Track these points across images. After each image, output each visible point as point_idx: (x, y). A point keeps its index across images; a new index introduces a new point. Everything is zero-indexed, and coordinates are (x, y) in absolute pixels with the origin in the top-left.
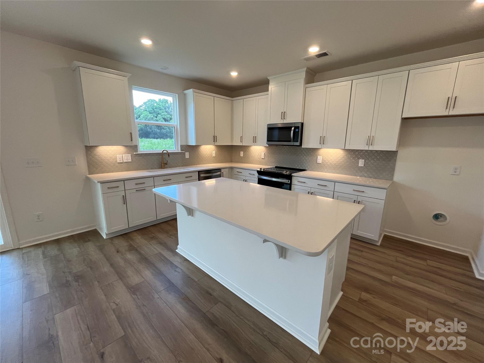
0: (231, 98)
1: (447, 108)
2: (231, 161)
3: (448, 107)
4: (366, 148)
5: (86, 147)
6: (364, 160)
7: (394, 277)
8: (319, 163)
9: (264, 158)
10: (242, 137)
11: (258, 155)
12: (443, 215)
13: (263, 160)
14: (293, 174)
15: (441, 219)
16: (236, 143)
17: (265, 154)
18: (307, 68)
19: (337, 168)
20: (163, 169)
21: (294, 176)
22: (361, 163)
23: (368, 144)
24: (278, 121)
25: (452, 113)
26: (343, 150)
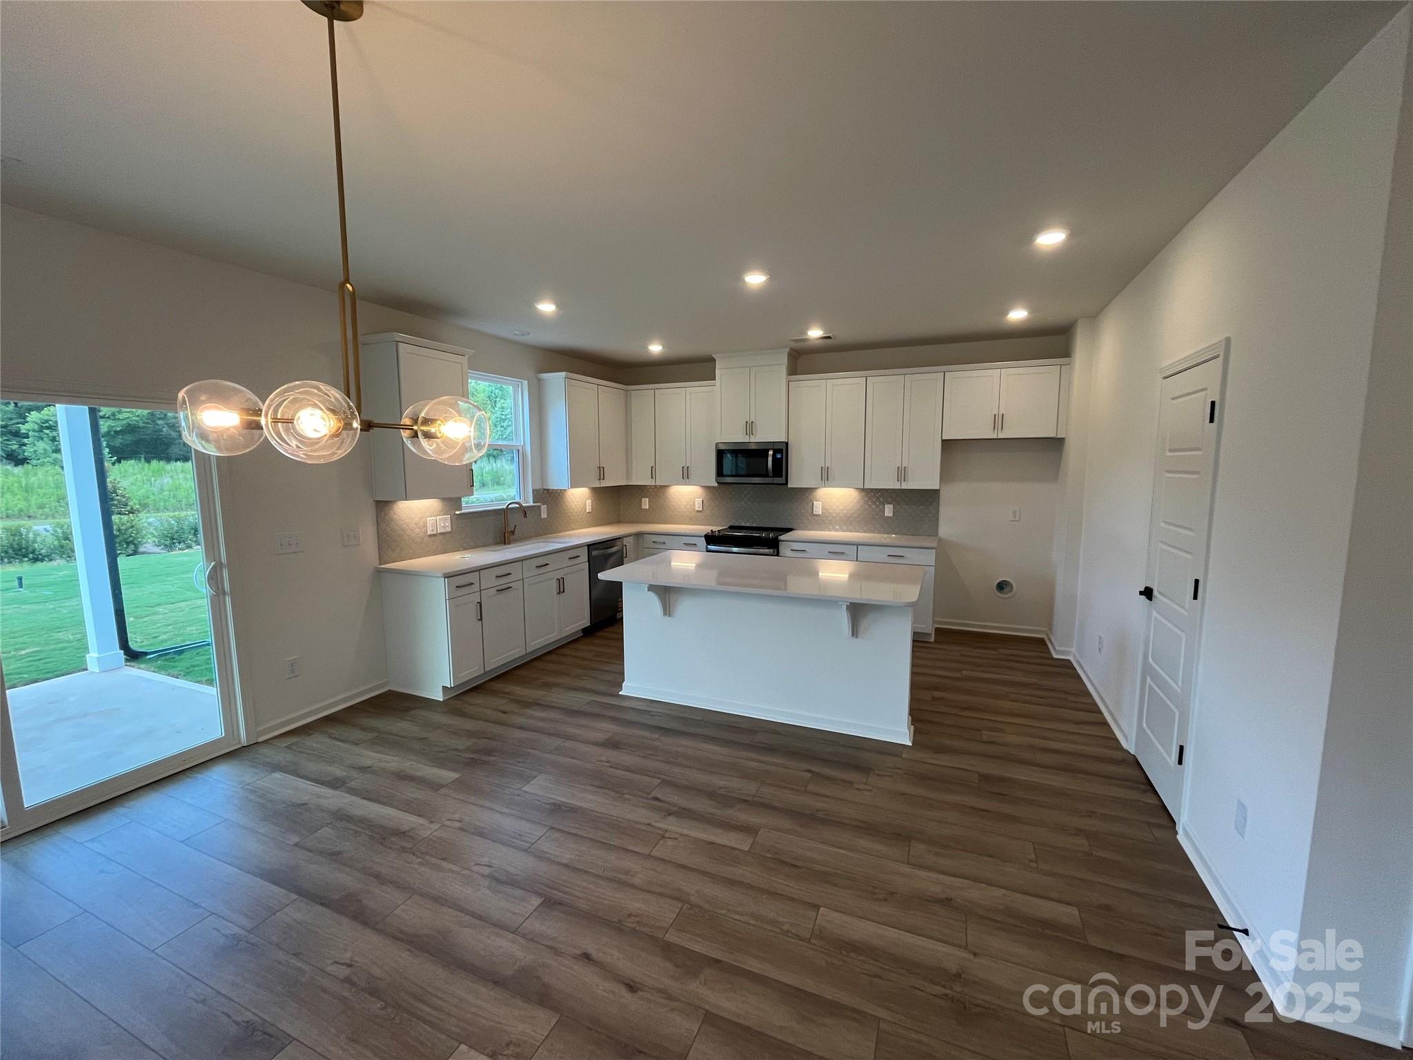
0: (625, 386)
1: (994, 429)
2: (618, 521)
3: (996, 427)
4: (898, 487)
5: (378, 502)
6: (892, 506)
7: (964, 672)
8: (816, 515)
9: (701, 509)
10: (654, 468)
11: (685, 503)
12: (1009, 582)
13: (699, 514)
14: (781, 538)
15: (1007, 589)
16: (640, 478)
17: (703, 501)
18: (791, 348)
19: (848, 521)
20: (509, 546)
21: (783, 541)
22: (889, 511)
23: (899, 479)
24: (737, 436)
25: (1000, 436)
26: (857, 490)
